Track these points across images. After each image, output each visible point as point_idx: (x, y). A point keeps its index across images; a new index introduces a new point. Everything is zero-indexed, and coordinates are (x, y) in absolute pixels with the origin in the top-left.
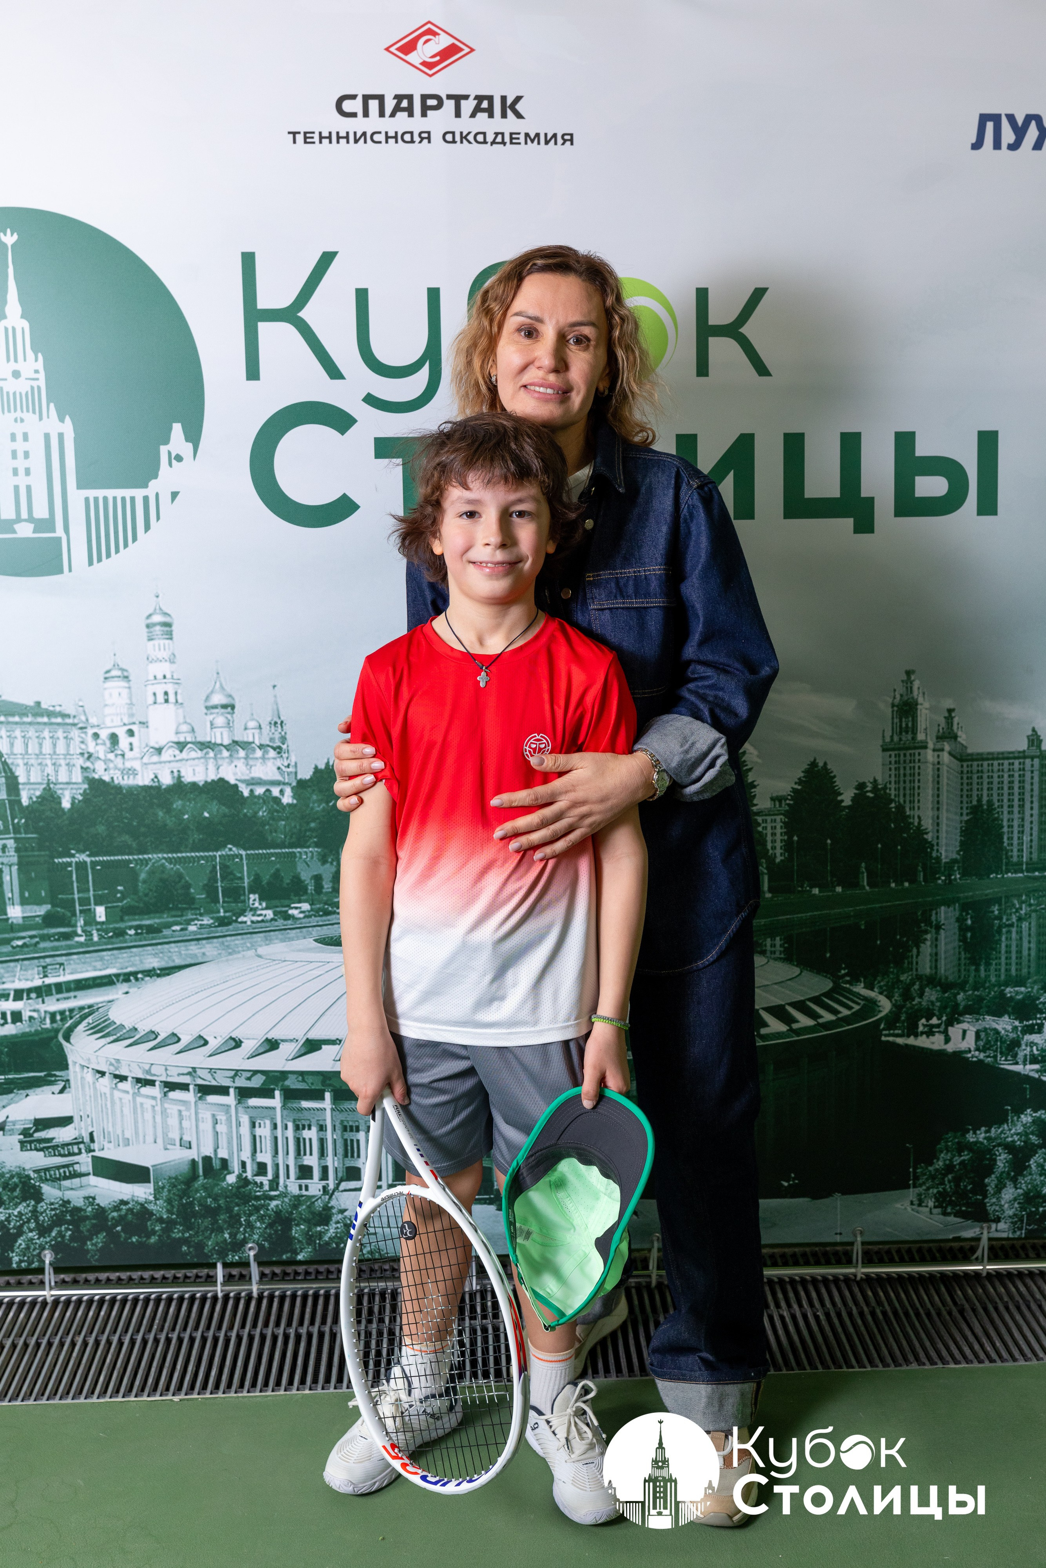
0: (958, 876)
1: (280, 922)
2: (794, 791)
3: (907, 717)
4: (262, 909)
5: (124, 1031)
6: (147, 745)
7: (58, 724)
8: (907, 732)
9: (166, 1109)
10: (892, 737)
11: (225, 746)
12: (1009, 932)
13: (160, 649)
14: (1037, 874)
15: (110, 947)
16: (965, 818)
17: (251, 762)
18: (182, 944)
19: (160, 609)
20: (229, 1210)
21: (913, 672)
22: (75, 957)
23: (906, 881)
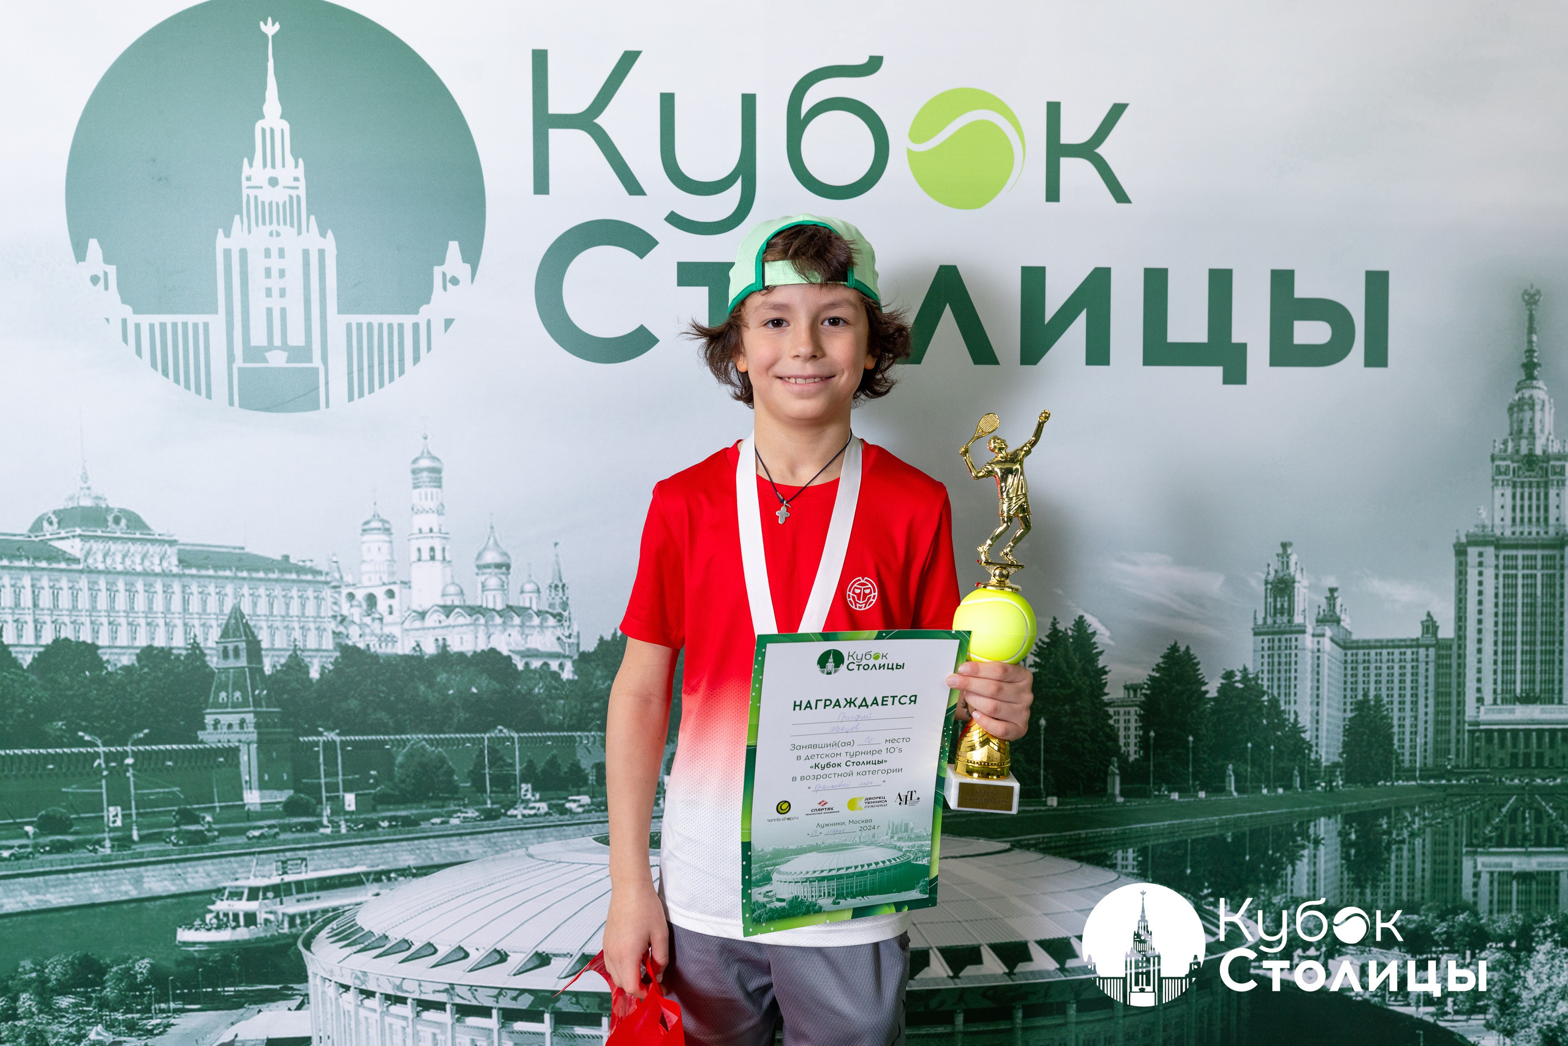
0: (1341, 783)
1: (556, 817)
2: (1152, 679)
3: (1282, 597)
4: (535, 801)
5: (373, 939)
6: (409, 609)
7: (308, 582)
8: (1282, 614)
9: (418, 1032)
10: (1265, 618)
11: (498, 612)
12: (1400, 849)
13: (426, 499)
14: (1432, 782)
15: (359, 840)
16: (1349, 715)
17: (527, 631)
18: (443, 839)
19: (429, 452)
21: (1290, 544)
22: (319, 851)
23: (1281, 786)
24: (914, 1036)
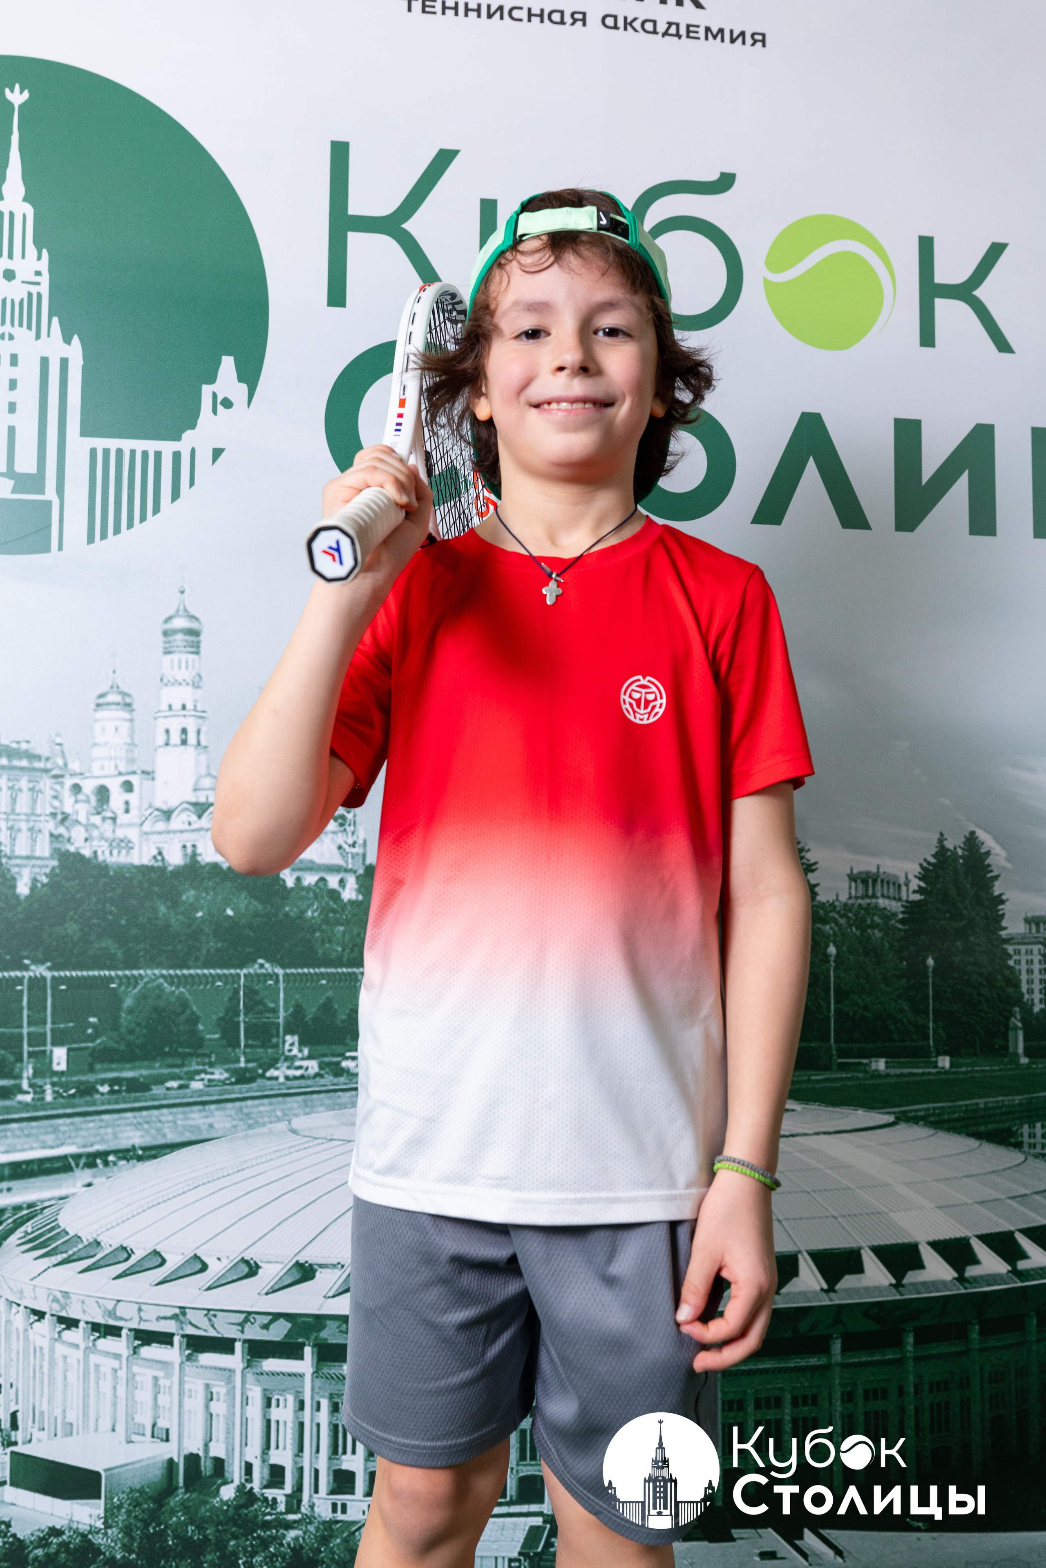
1: (328, 1080)
4: (303, 1059)
5: (80, 1246)
6: (150, 806)
7: (22, 769)
9: (134, 1375)
13: (180, 668)
15: (69, 1111)
18: (180, 1109)
19: (185, 610)
20: (221, 1546)
22: (14, 1126)
24: (780, 1370)
